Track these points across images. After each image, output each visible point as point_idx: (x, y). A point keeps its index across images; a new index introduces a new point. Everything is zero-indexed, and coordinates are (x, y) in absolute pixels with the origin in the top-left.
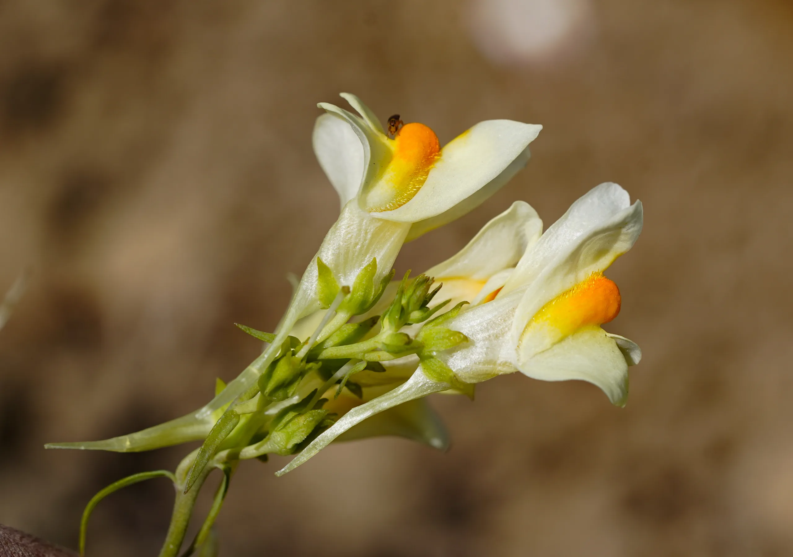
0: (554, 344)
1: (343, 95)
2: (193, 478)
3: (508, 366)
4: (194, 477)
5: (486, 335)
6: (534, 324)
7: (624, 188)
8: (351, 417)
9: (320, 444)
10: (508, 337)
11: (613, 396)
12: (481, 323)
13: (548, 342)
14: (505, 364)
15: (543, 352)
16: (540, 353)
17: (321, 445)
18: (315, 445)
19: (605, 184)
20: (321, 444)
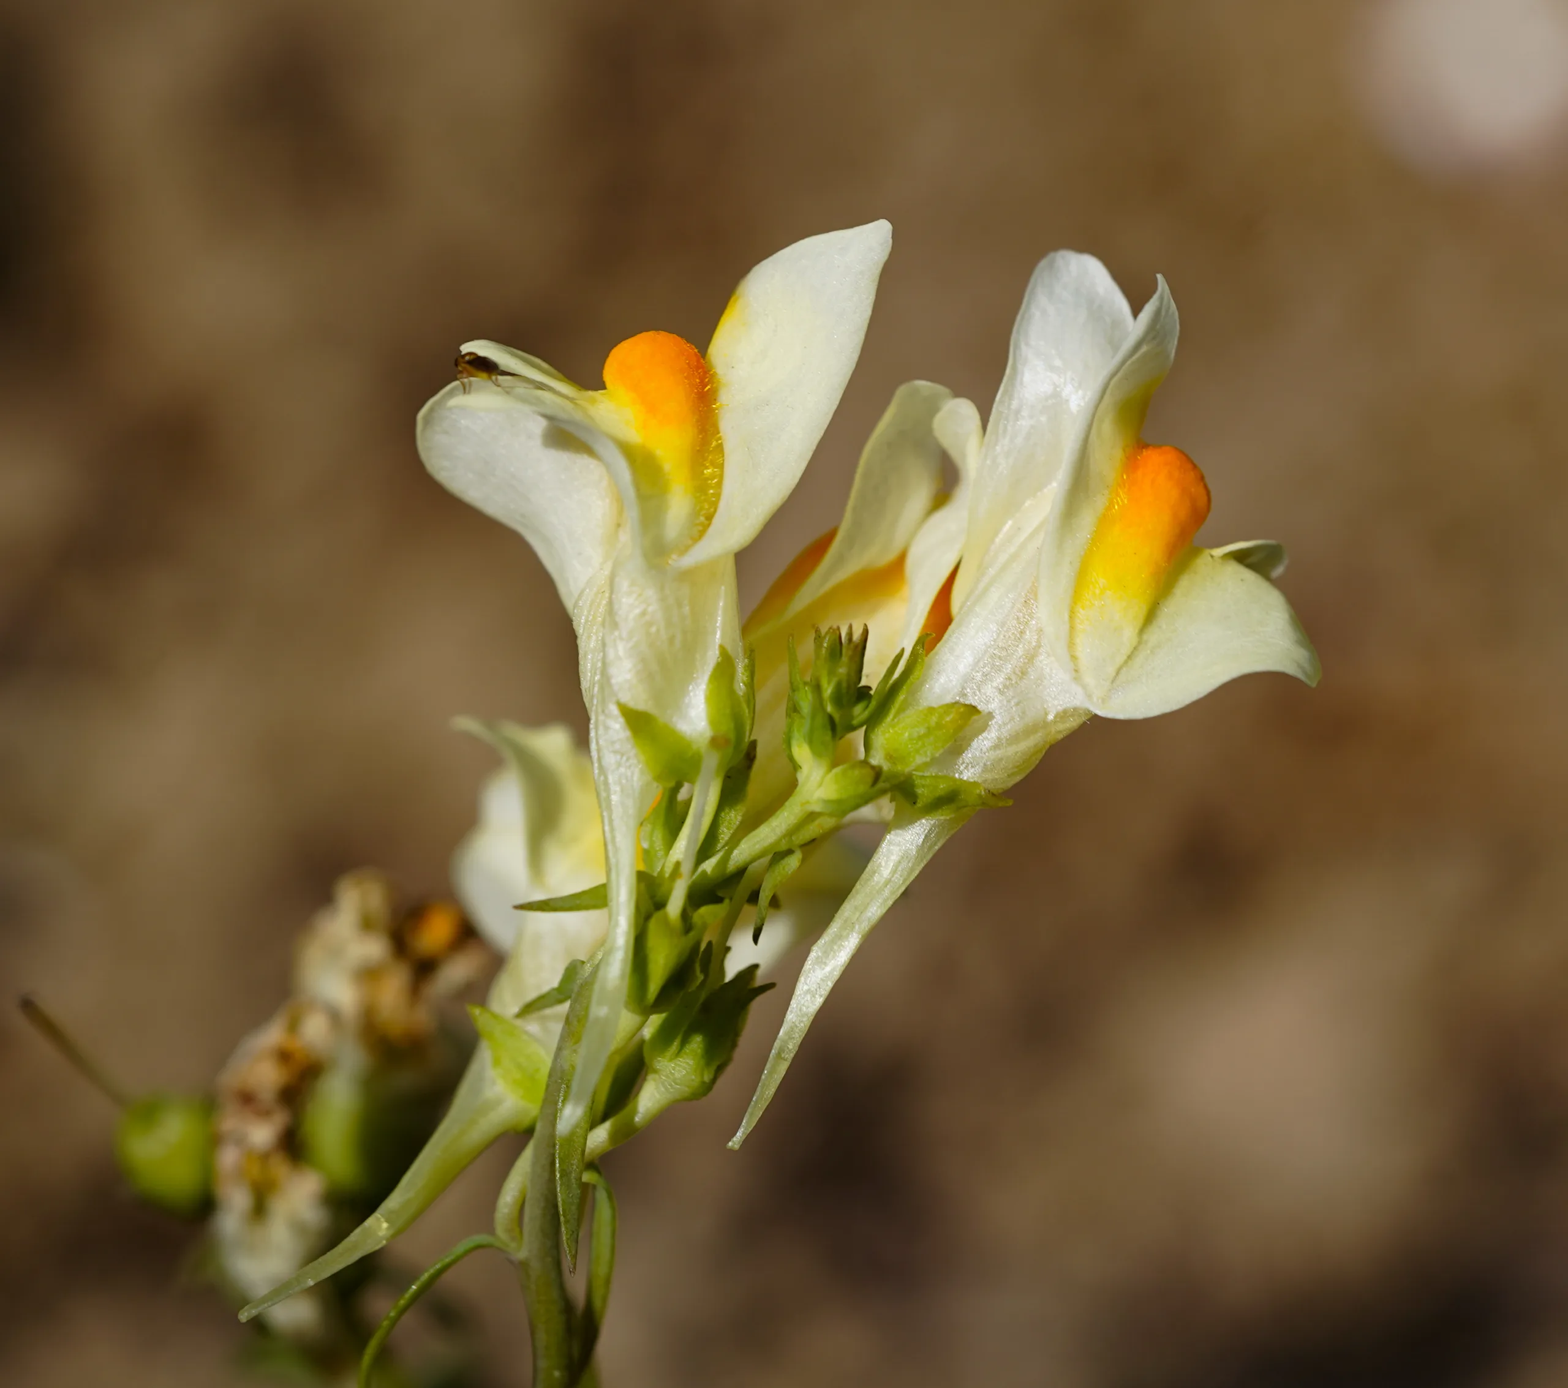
0: (1142, 631)
1: (466, 348)
2: (571, 1235)
3: (1072, 715)
4: (573, 1232)
5: (999, 680)
6: (1081, 613)
7: (1081, 249)
8: (823, 966)
9: (788, 1048)
10: (1044, 661)
11: (1305, 673)
12: (979, 661)
13: (1129, 633)
14: (1063, 715)
15: (1129, 657)
16: (1126, 662)
17: (792, 1049)
18: (779, 1054)
19: (1043, 263)
20: (790, 1047)
